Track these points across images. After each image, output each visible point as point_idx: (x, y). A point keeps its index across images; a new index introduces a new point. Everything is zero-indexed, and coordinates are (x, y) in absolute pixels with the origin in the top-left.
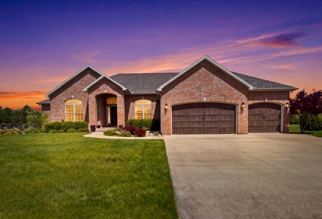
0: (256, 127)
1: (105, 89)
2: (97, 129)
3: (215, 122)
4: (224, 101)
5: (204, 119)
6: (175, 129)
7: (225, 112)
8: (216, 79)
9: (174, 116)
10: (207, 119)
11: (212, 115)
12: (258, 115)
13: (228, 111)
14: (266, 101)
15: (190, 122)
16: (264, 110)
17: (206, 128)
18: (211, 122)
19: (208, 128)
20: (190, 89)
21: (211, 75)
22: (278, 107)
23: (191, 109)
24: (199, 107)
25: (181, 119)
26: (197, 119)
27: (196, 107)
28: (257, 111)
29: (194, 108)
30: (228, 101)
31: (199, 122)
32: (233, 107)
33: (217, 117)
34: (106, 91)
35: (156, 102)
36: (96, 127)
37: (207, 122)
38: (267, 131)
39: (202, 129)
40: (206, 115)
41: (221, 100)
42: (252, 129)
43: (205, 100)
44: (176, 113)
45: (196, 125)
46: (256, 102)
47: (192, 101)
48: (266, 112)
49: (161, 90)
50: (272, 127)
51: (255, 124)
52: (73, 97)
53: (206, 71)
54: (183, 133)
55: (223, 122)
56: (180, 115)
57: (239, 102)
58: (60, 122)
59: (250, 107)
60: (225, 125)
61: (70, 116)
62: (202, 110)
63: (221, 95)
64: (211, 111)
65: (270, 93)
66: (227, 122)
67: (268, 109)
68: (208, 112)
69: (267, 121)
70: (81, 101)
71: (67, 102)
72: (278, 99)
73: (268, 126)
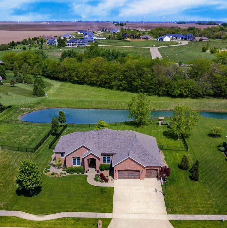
1: (91, 157)
5: (129, 174)
6: (119, 177)
7: (136, 172)
8: (133, 163)
16: (152, 171)
18: (131, 175)
19: (130, 177)
20: (124, 165)
22: (158, 170)
25: (121, 174)
26: (126, 174)
28: (149, 171)
29: (125, 171)
30: (137, 170)
31: (127, 175)
32: (139, 171)
33: (134, 174)
38: (153, 178)
39: (128, 178)
43: (129, 169)
44: (119, 172)
45: (126, 176)
47: (124, 169)
50: (155, 176)
51: (148, 175)
52: (76, 156)
53: (130, 160)
54: (122, 179)
55: (136, 175)
56: (120, 173)
57: (141, 170)
58: (71, 167)
59: (146, 170)
60: (136, 177)
61: (75, 164)
62: (128, 172)
63: (135, 168)
64: (132, 172)
65: (153, 167)
66: (137, 175)
67: (154, 171)
68: (130, 172)
69: (153, 174)
70: (80, 158)
71: (73, 158)
72: (156, 168)
73: (153, 176)
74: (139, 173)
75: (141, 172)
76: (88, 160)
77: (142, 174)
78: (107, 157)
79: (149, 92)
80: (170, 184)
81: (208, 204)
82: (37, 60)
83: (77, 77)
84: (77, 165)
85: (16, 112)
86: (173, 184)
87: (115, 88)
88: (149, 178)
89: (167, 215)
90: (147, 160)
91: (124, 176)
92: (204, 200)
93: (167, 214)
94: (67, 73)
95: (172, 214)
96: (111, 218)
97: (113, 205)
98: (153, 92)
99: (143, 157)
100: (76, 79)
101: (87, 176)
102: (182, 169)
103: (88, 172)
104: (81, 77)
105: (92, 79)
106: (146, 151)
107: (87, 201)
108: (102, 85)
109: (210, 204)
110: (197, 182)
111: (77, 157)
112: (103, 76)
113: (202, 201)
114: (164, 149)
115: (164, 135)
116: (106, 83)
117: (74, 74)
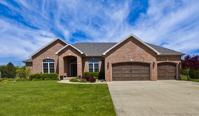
1: (69, 53)
2: (64, 78)
3: (138, 73)
4: (142, 61)
5: (131, 72)
6: (114, 78)
7: (143, 68)
8: (138, 48)
9: (113, 70)
10: (133, 72)
11: (136, 70)
12: (163, 70)
13: (145, 67)
14: (168, 61)
15: (123, 73)
16: (167, 66)
17: (132, 77)
18: (135, 74)
19: (134, 77)
20: (123, 54)
21: (136, 46)
22: (175, 65)
23: (123, 66)
24: (128, 65)
25: (117, 72)
26: (127, 72)
27: (127, 65)
28: (163, 67)
29: (125, 65)
30: (145, 61)
31: (128, 74)
32: (148, 65)
33: (139, 71)
34: (70, 54)
35: (101, 62)
36: (63, 77)
37: (133, 73)
39: (130, 78)
40: (132, 70)
41: (141, 60)
42: (160, 77)
43: (132, 60)
44: (115, 68)
45: (127, 76)
46: (162, 62)
47: (124, 61)
48: (168, 68)
49: (105, 54)
50: (172, 76)
51: (161, 75)
52: (48, 58)
53: (132, 43)
54: (119, 80)
55: (143, 73)
56: (117, 70)
57: (151, 62)
60: (144, 76)
62: (130, 66)
63: (141, 57)
64: (135, 68)
66: (145, 73)
67: (169, 66)
68: (133, 67)
69: (168, 73)
70: (53, 61)
71: (44, 61)
72: (174, 60)
73: (169, 76)
74: (147, 68)
75: (152, 65)
77: (153, 68)
78: (94, 63)
84: (49, 73)
88: (162, 79)
91: (123, 75)
111: (50, 60)
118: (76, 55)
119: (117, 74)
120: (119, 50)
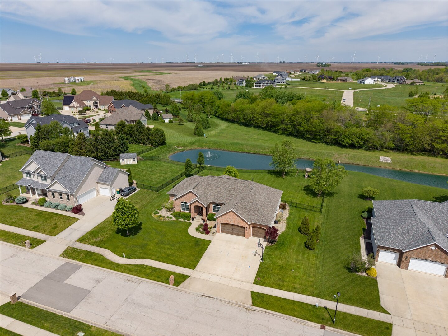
0: (256, 235)
3: (237, 231)
5: (233, 229)
6: (222, 231)
7: (241, 228)
8: (237, 217)
9: (221, 227)
11: (236, 229)
12: (256, 231)
15: (227, 229)
16: (258, 229)
17: (233, 233)
18: (235, 231)
20: (227, 219)
21: (235, 216)
23: (227, 225)
25: (224, 228)
26: (230, 229)
27: (230, 225)
28: (256, 229)
30: (241, 225)
32: (244, 228)
34: (198, 205)
37: (234, 231)
41: (239, 225)
43: (232, 223)
44: (222, 225)
45: (230, 231)
47: (227, 223)
50: (262, 236)
51: (255, 234)
52: (185, 201)
53: (232, 213)
54: (225, 233)
58: (179, 211)
59: (252, 227)
60: (241, 233)
61: (183, 209)
62: (232, 226)
63: (239, 223)
64: (236, 227)
65: (260, 225)
66: (242, 232)
67: (261, 230)
68: (234, 227)
69: (260, 233)
70: (188, 203)
71: (182, 202)
72: (263, 227)
73: (260, 236)
74: (243, 229)
75: (245, 229)
76: (195, 206)
77: (246, 231)
78: (217, 206)
79: (316, 139)
80: (276, 248)
81: (309, 281)
82: (212, 100)
83: (244, 119)
84: (185, 211)
85: (168, 150)
86: (280, 249)
87: (280, 132)
88: (255, 237)
89: (252, 285)
90: (253, 217)
91: (228, 231)
92: (306, 276)
93: (253, 283)
94: (236, 114)
95: (259, 285)
96: (189, 275)
97: (199, 261)
98: (321, 140)
99: (251, 212)
100: (243, 121)
101: (191, 224)
102: (301, 233)
103: (194, 219)
104: (247, 119)
105: (258, 122)
106: (256, 206)
107: (175, 252)
108: (268, 129)
109: (312, 282)
110: (311, 252)
111: (186, 203)
112: (269, 119)
113: (303, 276)
114: (292, 206)
115: (304, 190)
116: (271, 126)
117: (241, 116)
118: (202, 206)
119: (224, 229)
120: (225, 216)
